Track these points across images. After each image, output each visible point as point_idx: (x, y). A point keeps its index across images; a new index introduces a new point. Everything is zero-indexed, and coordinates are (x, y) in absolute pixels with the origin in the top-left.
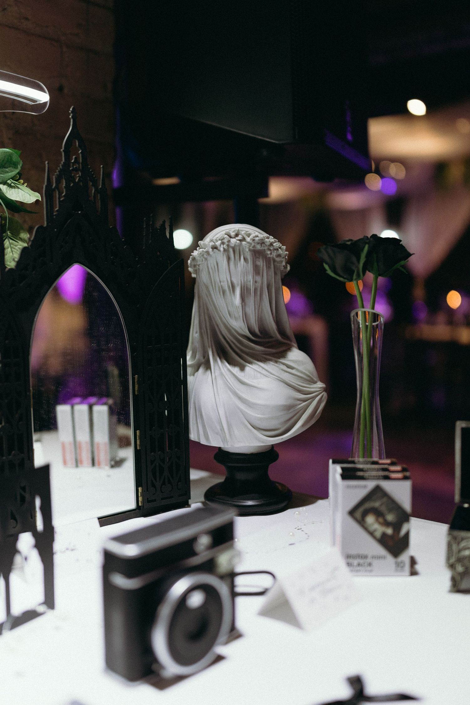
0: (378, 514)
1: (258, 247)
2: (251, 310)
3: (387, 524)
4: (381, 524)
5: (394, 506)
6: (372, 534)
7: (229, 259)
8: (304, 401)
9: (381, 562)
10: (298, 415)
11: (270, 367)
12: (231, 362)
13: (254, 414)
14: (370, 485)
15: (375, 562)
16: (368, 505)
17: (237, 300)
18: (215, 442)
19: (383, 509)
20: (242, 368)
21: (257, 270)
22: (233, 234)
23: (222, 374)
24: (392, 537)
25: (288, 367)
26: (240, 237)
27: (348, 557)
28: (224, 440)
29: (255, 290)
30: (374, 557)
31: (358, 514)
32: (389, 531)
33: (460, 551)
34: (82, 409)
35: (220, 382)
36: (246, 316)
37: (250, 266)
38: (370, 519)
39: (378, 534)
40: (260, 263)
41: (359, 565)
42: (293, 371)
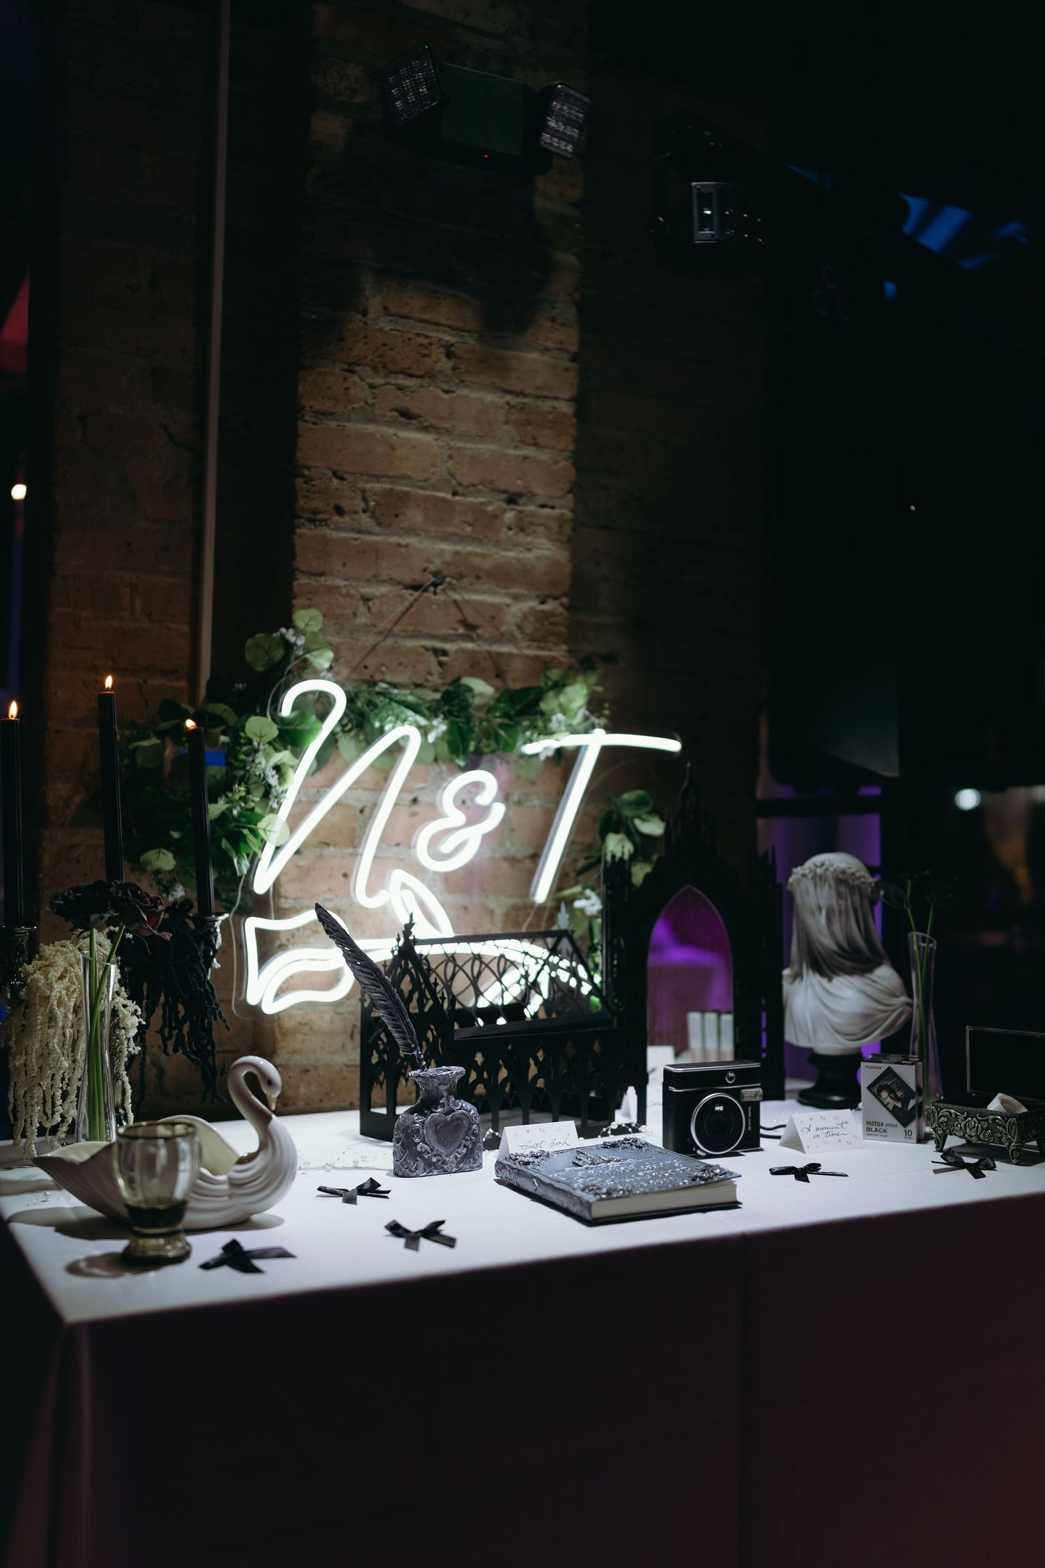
0: (891, 1091)
1: (841, 876)
2: (837, 928)
3: (896, 1099)
4: (892, 1099)
5: (902, 1085)
6: (886, 1106)
7: (816, 885)
8: (884, 1012)
9: (894, 1129)
10: (878, 1024)
11: (856, 981)
12: (822, 974)
13: (835, 1020)
14: (884, 1066)
15: (889, 1129)
16: (882, 1083)
17: (823, 919)
18: (803, 1043)
19: (894, 1086)
20: (830, 980)
21: (839, 895)
22: (818, 864)
23: (812, 985)
24: (900, 1109)
25: (873, 981)
26: (824, 867)
27: (868, 1123)
28: (810, 1041)
29: (840, 913)
30: (887, 1125)
31: (875, 1090)
32: (899, 1105)
33: (939, 1119)
34: (711, 1017)
35: (810, 991)
36: (832, 934)
37: (833, 892)
38: (884, 1094)
39: (891, 1107)
40: (843, 889)
41: (876, 1130)
42: (877, 986)
